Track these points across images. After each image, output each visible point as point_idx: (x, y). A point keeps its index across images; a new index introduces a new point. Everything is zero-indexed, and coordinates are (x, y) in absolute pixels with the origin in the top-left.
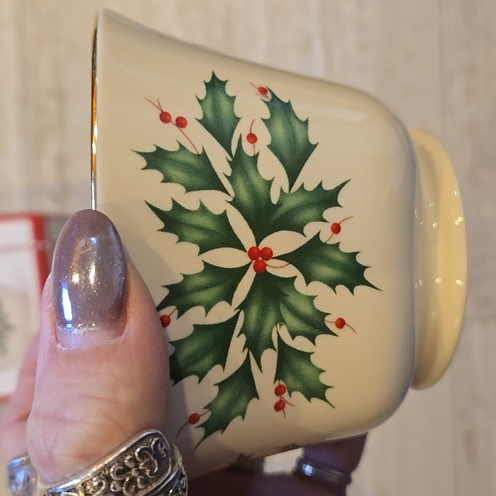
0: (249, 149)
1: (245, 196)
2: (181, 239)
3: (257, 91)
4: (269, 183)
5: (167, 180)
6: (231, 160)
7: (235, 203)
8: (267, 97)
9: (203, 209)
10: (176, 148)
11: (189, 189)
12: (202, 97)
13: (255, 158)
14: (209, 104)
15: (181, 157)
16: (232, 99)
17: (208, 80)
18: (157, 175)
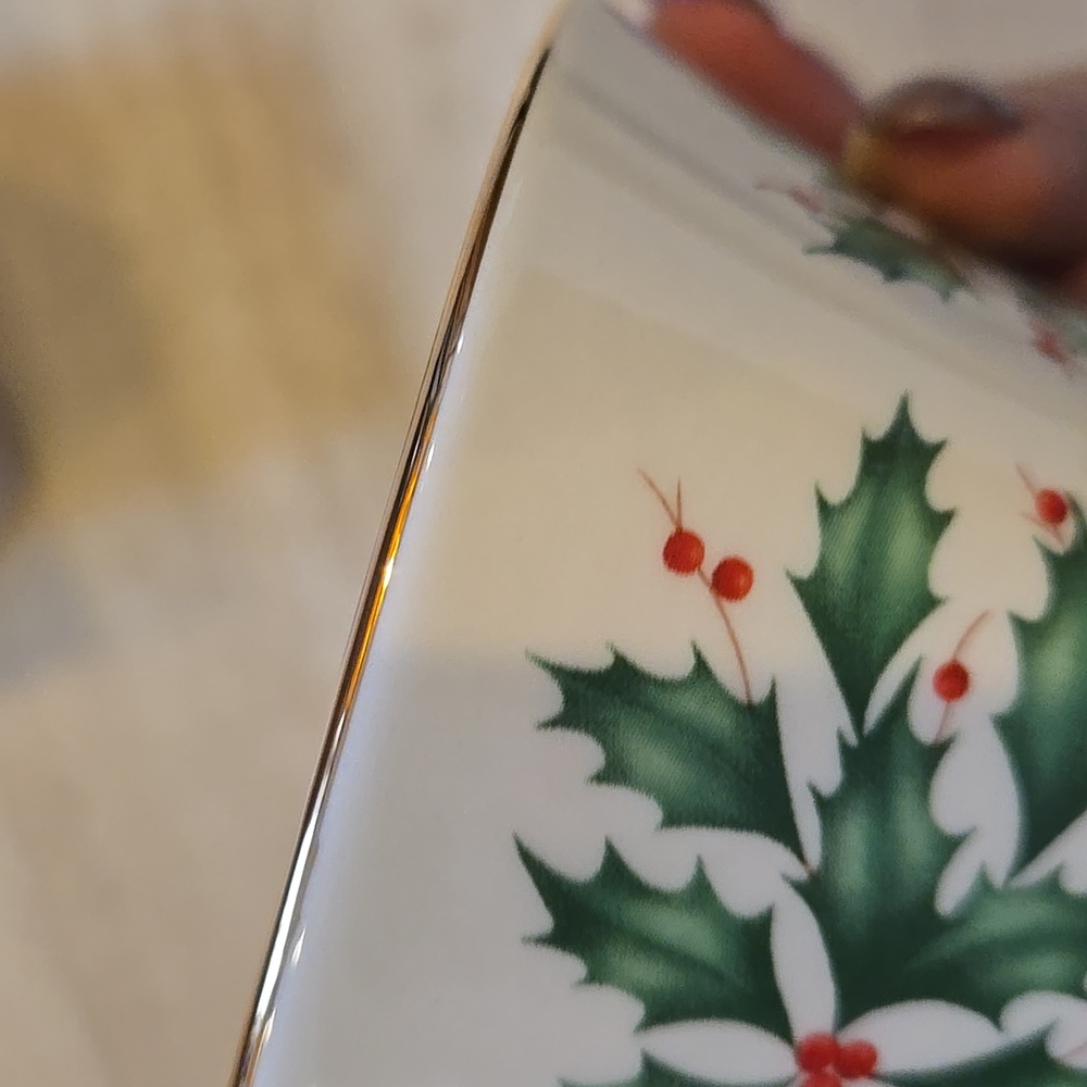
0: (927, 717)
1: (853, 875)
2: (596, 976)
3: (1030, 505)
4: (948, 847)
5: (614, 773)
6: (852, 739)
7: (816, 892)
8: (1058, 536)
9: (701, 892)
10: (682, 666)
11: (675, 817)
12: (836, 496)
13: (935, 754)
14: (851, 527)
15: (689, 705)
16: (937, 523)
17: (879, 431)
18: (585, 751)
